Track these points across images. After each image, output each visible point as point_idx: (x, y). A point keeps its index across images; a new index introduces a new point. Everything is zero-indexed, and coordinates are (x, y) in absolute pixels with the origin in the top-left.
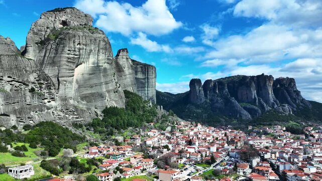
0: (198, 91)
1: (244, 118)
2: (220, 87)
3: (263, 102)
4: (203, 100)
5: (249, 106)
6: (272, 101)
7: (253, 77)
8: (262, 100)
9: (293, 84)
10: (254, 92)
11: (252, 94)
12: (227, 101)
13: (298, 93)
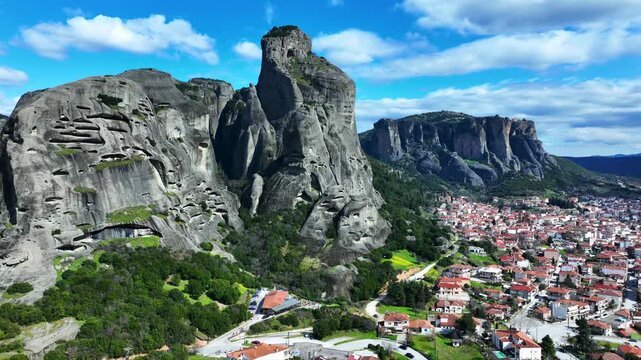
0: (392, 140)
1: (474, 184)
2: (426, 133)
3: (498, 160)
4: (401, 154)
5: (477, 165)
6: (510, 158)
7: (479, 120)
8: (495, 157)
9: (532, 130)
10: (484, 144)
11: (480, 147)
12: (444, 159)
13: (538, 144)
